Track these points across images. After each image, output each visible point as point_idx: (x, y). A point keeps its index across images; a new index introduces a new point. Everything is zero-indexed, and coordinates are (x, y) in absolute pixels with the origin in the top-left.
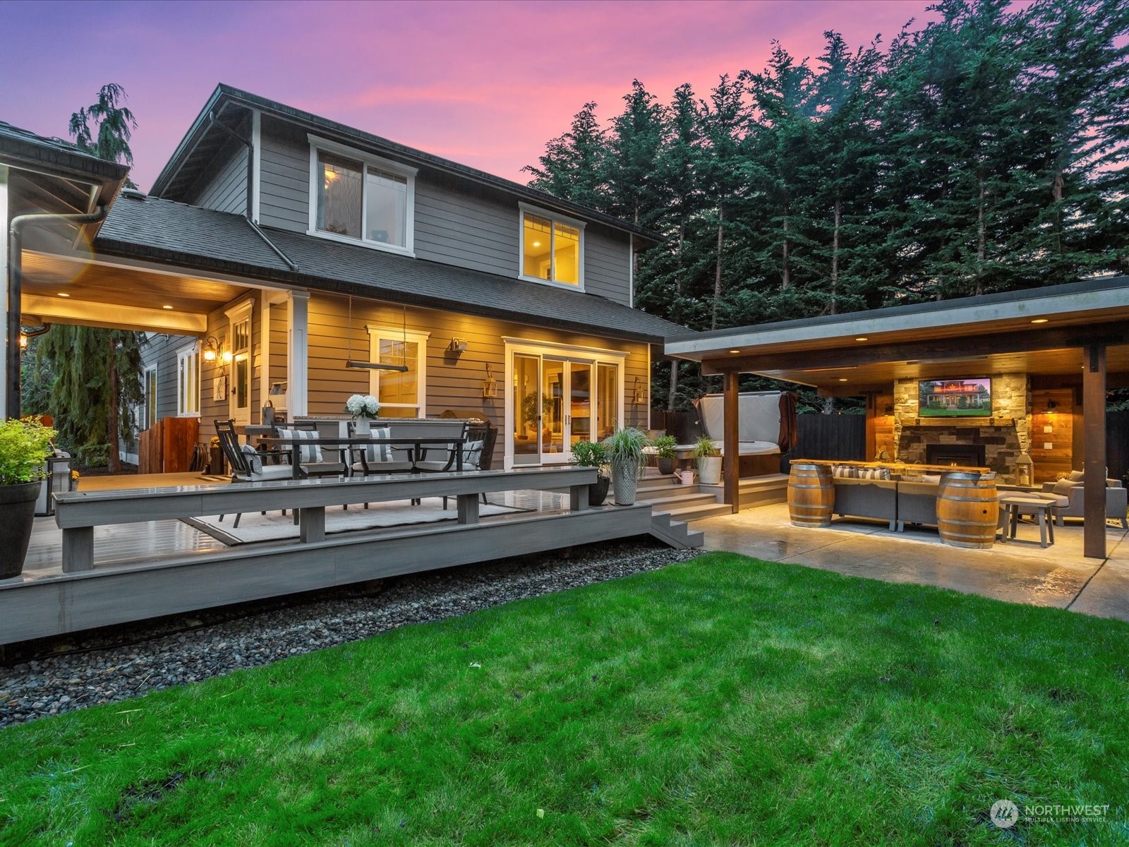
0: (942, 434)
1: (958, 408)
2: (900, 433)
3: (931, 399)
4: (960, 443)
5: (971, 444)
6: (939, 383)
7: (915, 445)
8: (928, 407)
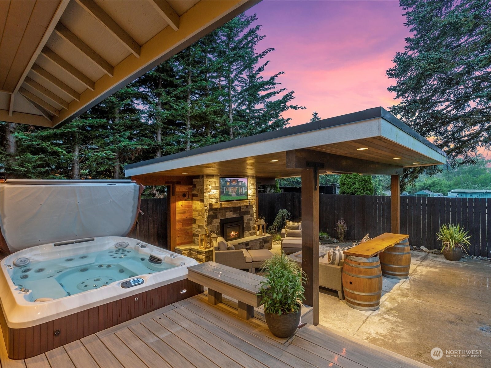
0: (227, 212)
1: (236, 195)
2: (207, 213)
3: (225, 190)
4: (234, 216)
5: (238, 216)
6: (228, 179)
7: (215, 221)
8: (224, 195)
